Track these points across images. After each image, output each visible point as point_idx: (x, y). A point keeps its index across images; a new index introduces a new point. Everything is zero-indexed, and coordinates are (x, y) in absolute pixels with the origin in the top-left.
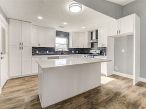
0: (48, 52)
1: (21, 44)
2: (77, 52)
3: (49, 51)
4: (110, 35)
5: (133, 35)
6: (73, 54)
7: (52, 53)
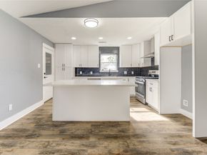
0: (91, 73)
1: (63, 65)
2: (133, 73)
3: (93, 72)
4: (163, 44)
5: (191, 44)
6: (127, 75)
7: (96, 74)
